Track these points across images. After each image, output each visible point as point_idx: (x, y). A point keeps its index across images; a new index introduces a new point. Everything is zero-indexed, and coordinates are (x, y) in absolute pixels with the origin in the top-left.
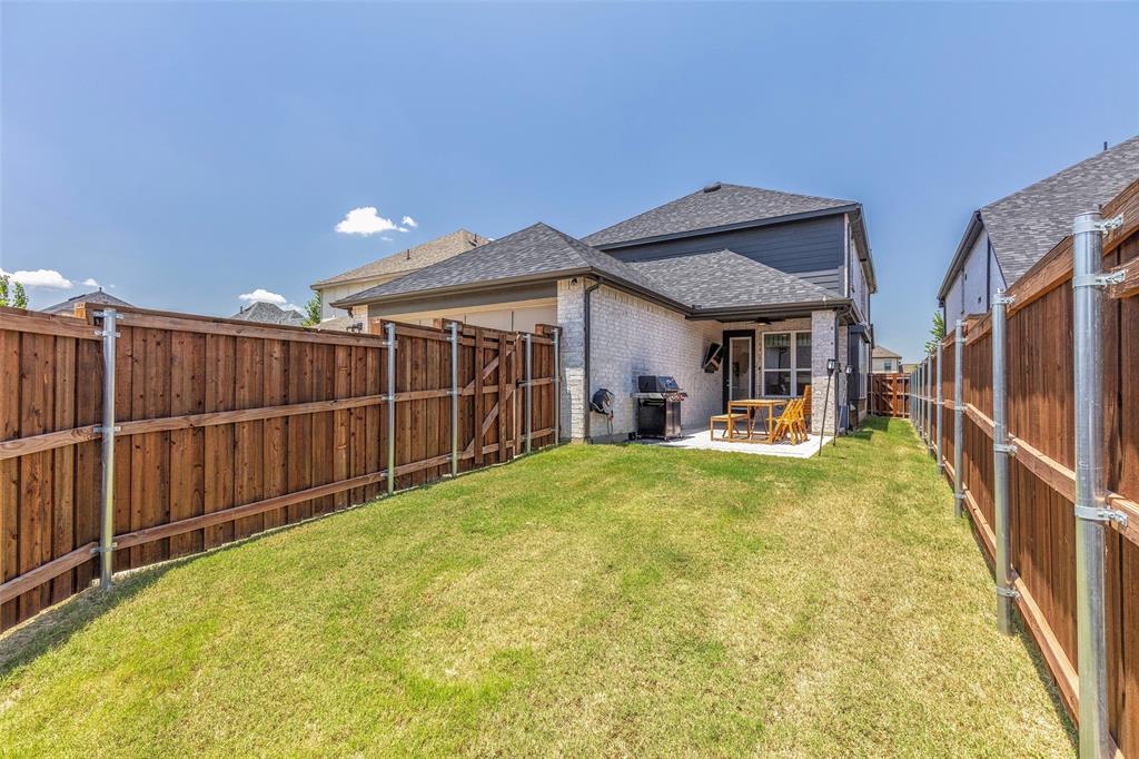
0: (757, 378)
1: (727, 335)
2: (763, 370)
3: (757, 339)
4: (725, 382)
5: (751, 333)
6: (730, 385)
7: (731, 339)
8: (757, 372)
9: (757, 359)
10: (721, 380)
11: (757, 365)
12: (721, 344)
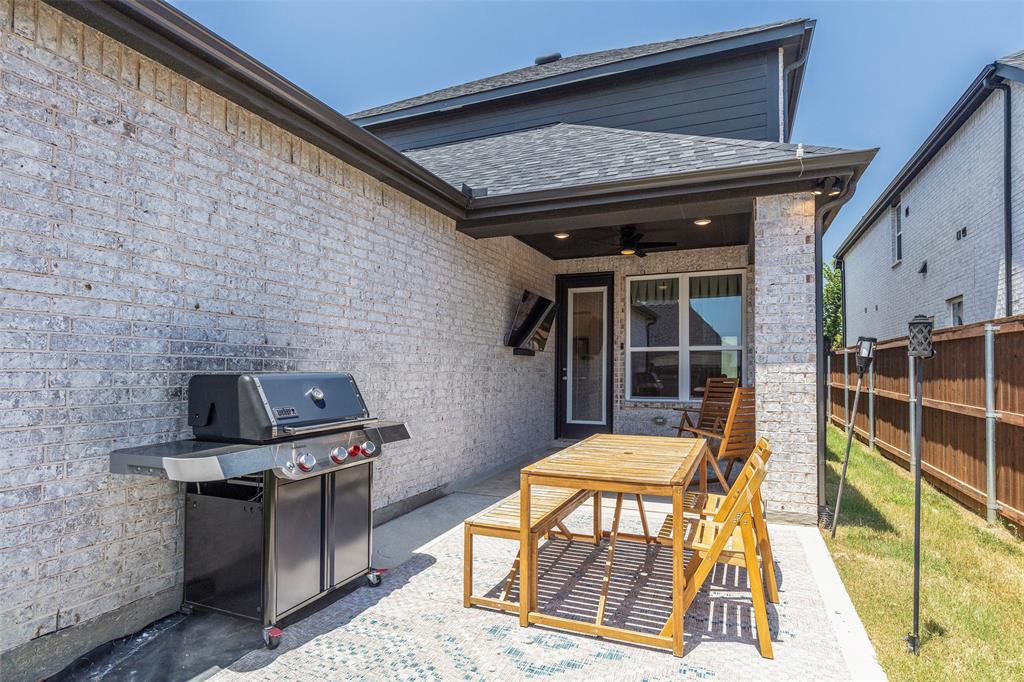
0: (618, 364)
1: (564, 282)
2: (629, 349)
3: (617, 289)
4: (560, 372)
5: (607, 279)
6: (569, 378)
7: (571, 291)
8: (617, 352)
9: (617, 329)
10: (551, 370)
11: (618, 341)
12: (553, 299)
